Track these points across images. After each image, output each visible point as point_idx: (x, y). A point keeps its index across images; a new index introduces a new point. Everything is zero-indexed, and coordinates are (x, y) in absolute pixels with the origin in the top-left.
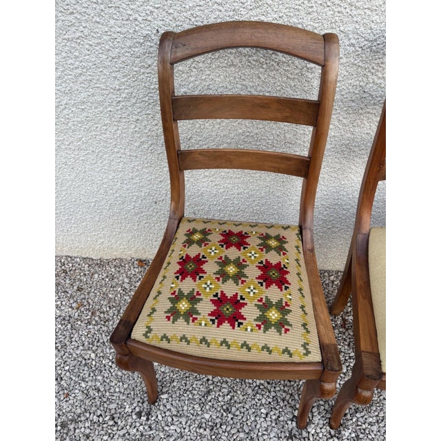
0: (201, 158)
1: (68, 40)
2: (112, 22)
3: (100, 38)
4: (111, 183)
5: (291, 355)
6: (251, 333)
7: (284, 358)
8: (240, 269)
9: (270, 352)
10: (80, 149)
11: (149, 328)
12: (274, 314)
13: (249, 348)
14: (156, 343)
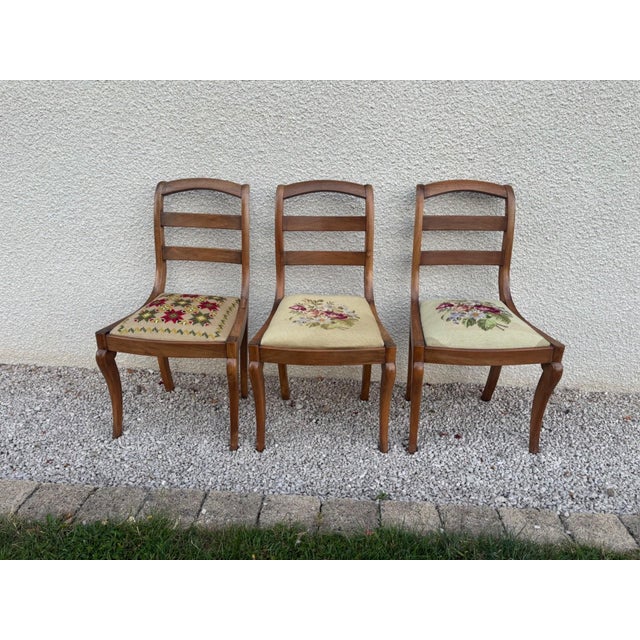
0: (177, 252)
2: (135, 179)
5: (207, 337)
6: (185, 325)
7: (203, 339)
8: (188, 303)
9: (194, 334)
10: (99, 260)
11: (122, 327)
12: (201, 318)
13: (182, 333)
14: (125, 333)
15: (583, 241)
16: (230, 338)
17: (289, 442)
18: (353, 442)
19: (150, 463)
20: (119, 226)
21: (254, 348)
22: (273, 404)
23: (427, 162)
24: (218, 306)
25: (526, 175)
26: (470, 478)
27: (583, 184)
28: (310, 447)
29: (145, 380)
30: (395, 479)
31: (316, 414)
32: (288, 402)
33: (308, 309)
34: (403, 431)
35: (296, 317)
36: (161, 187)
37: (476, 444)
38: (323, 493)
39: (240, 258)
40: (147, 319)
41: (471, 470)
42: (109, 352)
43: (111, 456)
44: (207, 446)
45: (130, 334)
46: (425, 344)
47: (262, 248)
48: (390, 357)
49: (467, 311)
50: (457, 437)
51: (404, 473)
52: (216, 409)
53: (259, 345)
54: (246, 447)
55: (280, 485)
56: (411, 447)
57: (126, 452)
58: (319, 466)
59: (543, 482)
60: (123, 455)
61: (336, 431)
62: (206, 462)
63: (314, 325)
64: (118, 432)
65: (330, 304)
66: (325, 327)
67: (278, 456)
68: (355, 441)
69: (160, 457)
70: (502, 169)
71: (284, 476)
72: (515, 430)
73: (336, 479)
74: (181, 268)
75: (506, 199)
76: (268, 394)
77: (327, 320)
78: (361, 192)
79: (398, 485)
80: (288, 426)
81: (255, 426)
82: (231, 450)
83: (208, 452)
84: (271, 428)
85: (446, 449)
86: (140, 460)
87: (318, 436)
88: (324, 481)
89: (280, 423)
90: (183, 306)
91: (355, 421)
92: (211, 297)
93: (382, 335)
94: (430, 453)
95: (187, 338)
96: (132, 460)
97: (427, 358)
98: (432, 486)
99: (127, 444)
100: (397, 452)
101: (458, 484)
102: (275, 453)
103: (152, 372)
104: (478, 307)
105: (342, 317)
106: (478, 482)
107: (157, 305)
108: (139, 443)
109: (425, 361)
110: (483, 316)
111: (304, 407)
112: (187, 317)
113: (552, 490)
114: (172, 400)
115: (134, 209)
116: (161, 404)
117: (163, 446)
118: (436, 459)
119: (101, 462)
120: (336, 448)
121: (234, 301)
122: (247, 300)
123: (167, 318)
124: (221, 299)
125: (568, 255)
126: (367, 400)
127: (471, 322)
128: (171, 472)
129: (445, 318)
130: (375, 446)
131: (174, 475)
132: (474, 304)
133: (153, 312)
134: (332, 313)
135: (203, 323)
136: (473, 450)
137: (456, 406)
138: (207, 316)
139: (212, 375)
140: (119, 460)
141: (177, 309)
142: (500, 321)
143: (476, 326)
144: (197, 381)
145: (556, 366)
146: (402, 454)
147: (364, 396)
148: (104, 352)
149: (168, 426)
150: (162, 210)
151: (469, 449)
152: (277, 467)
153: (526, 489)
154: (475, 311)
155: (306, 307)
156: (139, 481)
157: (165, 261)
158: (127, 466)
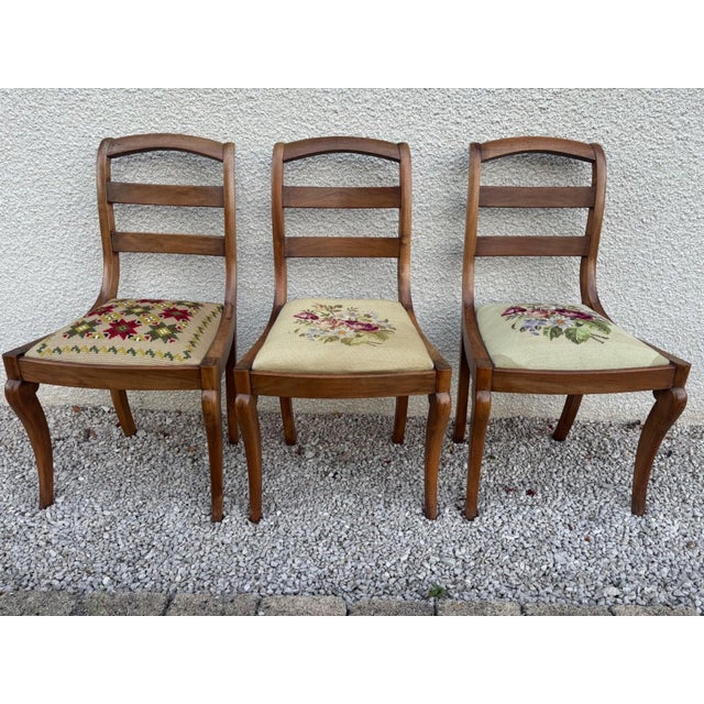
0: (133, 240)
1: (32, 151)
2: (71, 138)
3: (59, 150)
4: (53, 295)
5: (172, 358)
6: (139, 342)
7: (165, 362)
8: (146, 311)
9: (153, 355)
10: (25, 255)
11: (44, 346)
12: (163, 331)
13: (134, 353)
14: (47, 355)
15: (689, 224)
16: (206, 360)
17: (296, 506)
18: (388, 505)
19: (90, 547)
20: (51, 206)
21: (243, 374)
22: (272, 452)
23: (482, 112)
24: (191, 314)
25: (617, 132)
26: (560, 557)
27: (691, 145)
28: (326, 514)
29: (96, 421)
30: (452, 561)
31: (333, 464)
32: (294, 449)
33: (321, 318)
34: (455, 487)
35: (304, 329)
36: (106, 146)
37: (557, 502)
38: (349, 588)
39: (223, 247)
40: (82, 334)
41: (558, 543)
42: (24, 383)
43: (32, 537)
44: (178, 517)
45: (56, 356)
46: (493, 365)
47: (254, 235)
48: (442, 384)
49: (547, 317)
50: (530, 493)
51: (463, 550)
52: (194, 461)
53: (251, 369)
54: (235, 516)
55: (284, 577)
56: (469, 511)
57: (55, 531)
58: (341, 544)
59: (661, 559)
60: (50, 536)
61: (362, 488)
62: (175, 542)
63: (331, 339)
64: (47, 500)
65: (352, 311)
66: (347, 342)
67: (281, 528)
68: (389, 503)
69: (106, 536)
70: (586, 123)
71: (290, 562)
72: (607, 482)
73: (367, 564)
74: (143, 265)
75: (594, 162)
76: (266, 438)
77: (350, 333)
78: (393, 152)
79: (458, 571)
80: (295, 483)
81: (248, 485)
82: (213, 521)
83: (179, 525)
84: (269, 487)
85: (517, 512)
86: (75, 543)
87: (336, 496)
88: (349, 566)
89: (283, 479)
90: (138, 314)
91: (388, 474)
92: (180, 303)
93: (429, 352)
94: (496, 518)
95: (141, 361)
96: (63, 542)
97: (496, 385)
98: (506, 571)
99: (58, 518)
100: (450, 518)
101: (544, 567)
102: (277, 525)
103: (106, 409)
104: (562, 311)
105: (370, 328)
106: (573, 563)
107: (100, 314)
108: (76, 515)
109: (493, 389)
110: (570, 324)
111: (317, 455)
112: (142, 330)
113: (676, 571)
114: (132, 448)
115: (72, 181)
116: (116, 454)
117: (113, 518)
118: (506, 527)
119: (16, 548)
120: (363, 514)
121: (214, 309)
122: (233, 308)
123: (112, 333)
124: (196, 305)
125: (669, 243)
126: (401, 442)
127: (555, 332)
128: (121, 560)
129: (518, 327)
130: (419, 510)
131: (124, 567)
132: (554, 308)
133: (93, 323)
134: (355, 322)
135: (166, 338)
136: (555, 512)
137: (523, 449)
138: (173, 328)
139: (190, 412)
140: (43, 543)
141: (128, 319)
142: (595, 331)
143: (563, 337)
144: (169, 421)
145: (679, 393)
146: (458, 522)
147: (397, 438)
148: (17, 384)
149: (123, 488)
150: (109, 179)
151: (550, 512)
152: (280, 548)
153: (642, 572)
154: (558, 317)
155: (318, 314)
156: (68, 578)
157: (116, 253)
158: (54, 554)
